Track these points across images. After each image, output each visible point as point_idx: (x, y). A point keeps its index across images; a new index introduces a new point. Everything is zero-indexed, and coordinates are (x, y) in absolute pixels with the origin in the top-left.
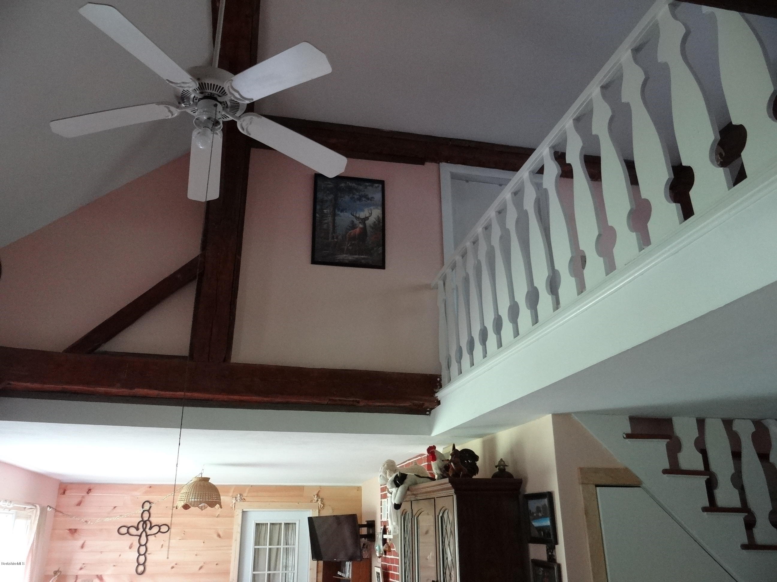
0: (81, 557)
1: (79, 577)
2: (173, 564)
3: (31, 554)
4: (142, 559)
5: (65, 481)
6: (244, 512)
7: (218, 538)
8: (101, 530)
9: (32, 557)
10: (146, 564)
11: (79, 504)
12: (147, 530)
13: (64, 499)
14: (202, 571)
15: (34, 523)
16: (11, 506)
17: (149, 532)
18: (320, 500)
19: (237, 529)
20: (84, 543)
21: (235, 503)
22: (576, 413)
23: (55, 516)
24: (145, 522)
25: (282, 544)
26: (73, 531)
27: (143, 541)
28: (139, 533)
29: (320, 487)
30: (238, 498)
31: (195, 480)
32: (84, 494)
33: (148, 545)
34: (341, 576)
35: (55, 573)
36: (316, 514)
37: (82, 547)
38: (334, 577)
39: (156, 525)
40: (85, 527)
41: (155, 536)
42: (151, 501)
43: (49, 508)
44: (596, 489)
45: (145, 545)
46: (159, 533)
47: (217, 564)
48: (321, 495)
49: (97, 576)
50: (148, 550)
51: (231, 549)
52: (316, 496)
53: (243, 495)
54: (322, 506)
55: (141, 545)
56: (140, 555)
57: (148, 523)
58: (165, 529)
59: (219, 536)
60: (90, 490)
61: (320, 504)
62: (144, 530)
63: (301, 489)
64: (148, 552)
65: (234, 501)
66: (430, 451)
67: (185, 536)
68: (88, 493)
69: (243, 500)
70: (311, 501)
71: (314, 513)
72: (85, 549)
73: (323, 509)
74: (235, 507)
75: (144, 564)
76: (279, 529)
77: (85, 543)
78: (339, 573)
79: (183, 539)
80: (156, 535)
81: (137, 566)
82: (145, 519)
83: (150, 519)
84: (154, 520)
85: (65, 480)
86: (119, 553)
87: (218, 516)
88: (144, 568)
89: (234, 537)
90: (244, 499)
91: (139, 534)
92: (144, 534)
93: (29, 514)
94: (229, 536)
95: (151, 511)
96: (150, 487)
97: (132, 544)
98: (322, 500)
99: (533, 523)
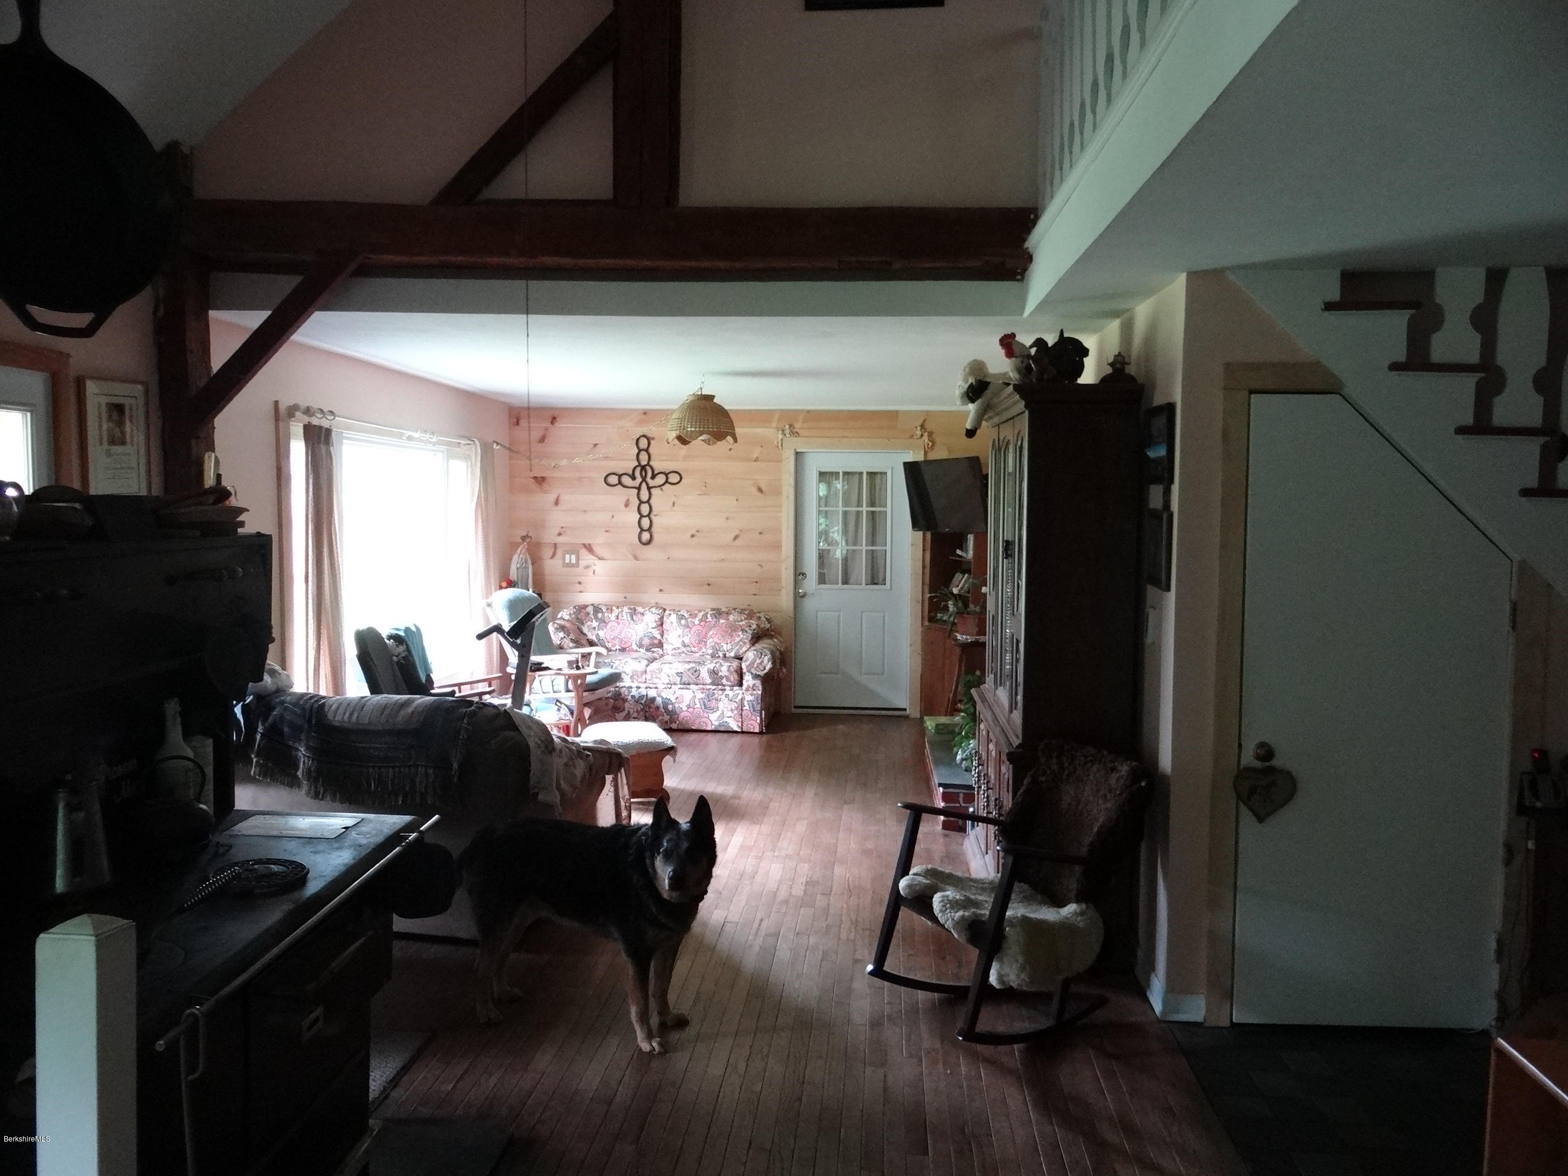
0: (557, 518)
1: (558, 545)
2: (693, 532)
3: (479, 509)
4: (645, 522)
5: (517, 405)
6: (798, 454)
7: (759, 494)
8: (580, 479)
9: (482, 512)
10: (653, 529)
11: (542, 440)
12: (648, 479)
13: (521, 433)
14: (738, 542)
15: (476, 465)
16: (434, 440)
17: (651, 483)
18: (926, 434)
19: (789, 481)
20: (558, 497)
21: (782, 440)
22: (1234, 269)
23: (510, 458)
24: (643, 468)
25: (864, 505)
26: (540, 481)
27: (644, 496)
28: (637, 483)
29: (927, 413)
30: (787, 431)
31: (691, 399)
32: (547, 424)
33: (652, 501)
34: (961, 556)
35: (524, 538)
36: (920, 457)
37: (557, 503)
38: (951, 558)
39: (661, 473)
40: (558, 474)
41: (661, 489)
42: (650, 435)
43: (495, 445)
44: (1250, 398)
45: (648, 502)
46: (667, 484)
47: (760, 533)
48: (929, 426)
49: (584, 545)
50: (654, 509)
51: (781, 512)
52: (919, 428)
53: (796, 426)
54: (930, 444)
55: (641, 502)
56: (642, 516)
57: (648, 468)
58: (674, 478)
59: (760, 490)
60: (554, 418)
61: (926, 441)
62: (644, 479)
63: (893, 415)
64: (654, 513)
65: (780, 436)
66: (1005, 342)
67: (706, 489)
68: (552, 423)
69: (795, 434)
70: (912, 436)
71: (914, 455)
72: (561, 507)
73: (933, 449)
74: (782, 445)
75: (649, 530)
76: (859, 483)
77: (560, 498)
78: (959, 552)
79: (705, 494)
80: (663, 487)
81: (640, 533)
82: (644, 463)
83: (651, 463)
84: (658, 465)
85: (517, 403)
86: (611, 514)
87: (756, 460)
88: (651, 536)
89: (784, 493)
90: (797, 433)
91: (637, 486)
92: (644, 486)
93: (467, 453)
94: (777, 492)
95: (651, 450)
96: (645, 413)
97: (628, 500)
98: (930, 434)
99: (1148, 453)
